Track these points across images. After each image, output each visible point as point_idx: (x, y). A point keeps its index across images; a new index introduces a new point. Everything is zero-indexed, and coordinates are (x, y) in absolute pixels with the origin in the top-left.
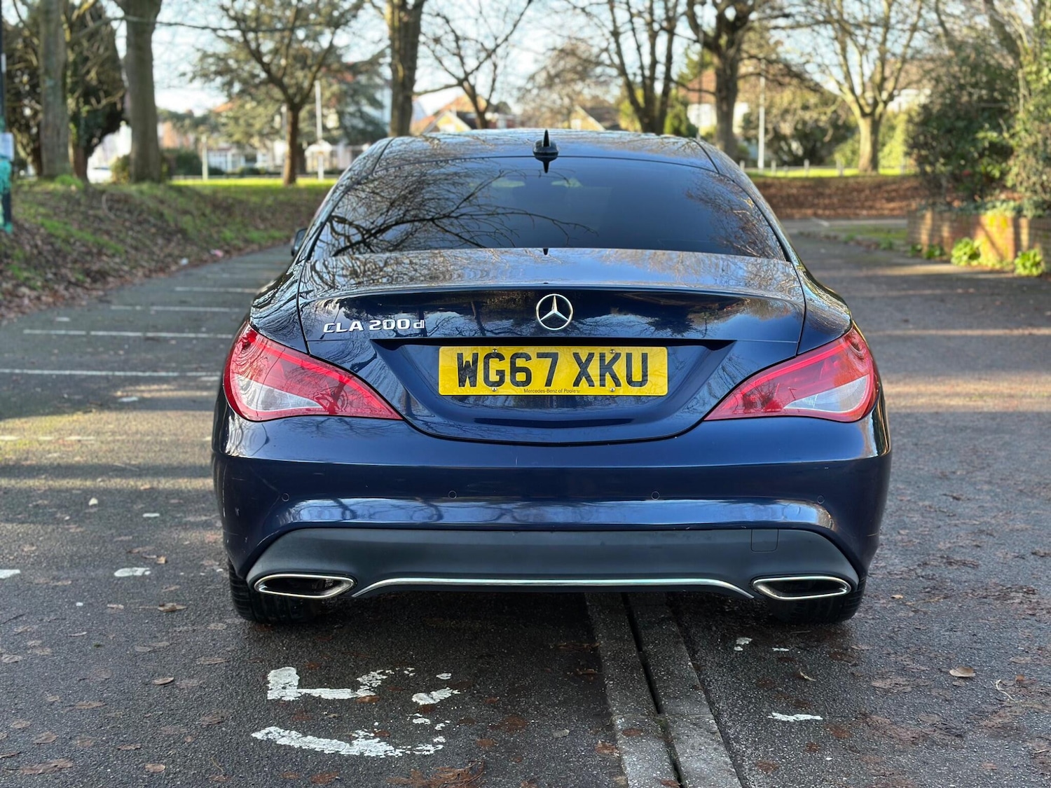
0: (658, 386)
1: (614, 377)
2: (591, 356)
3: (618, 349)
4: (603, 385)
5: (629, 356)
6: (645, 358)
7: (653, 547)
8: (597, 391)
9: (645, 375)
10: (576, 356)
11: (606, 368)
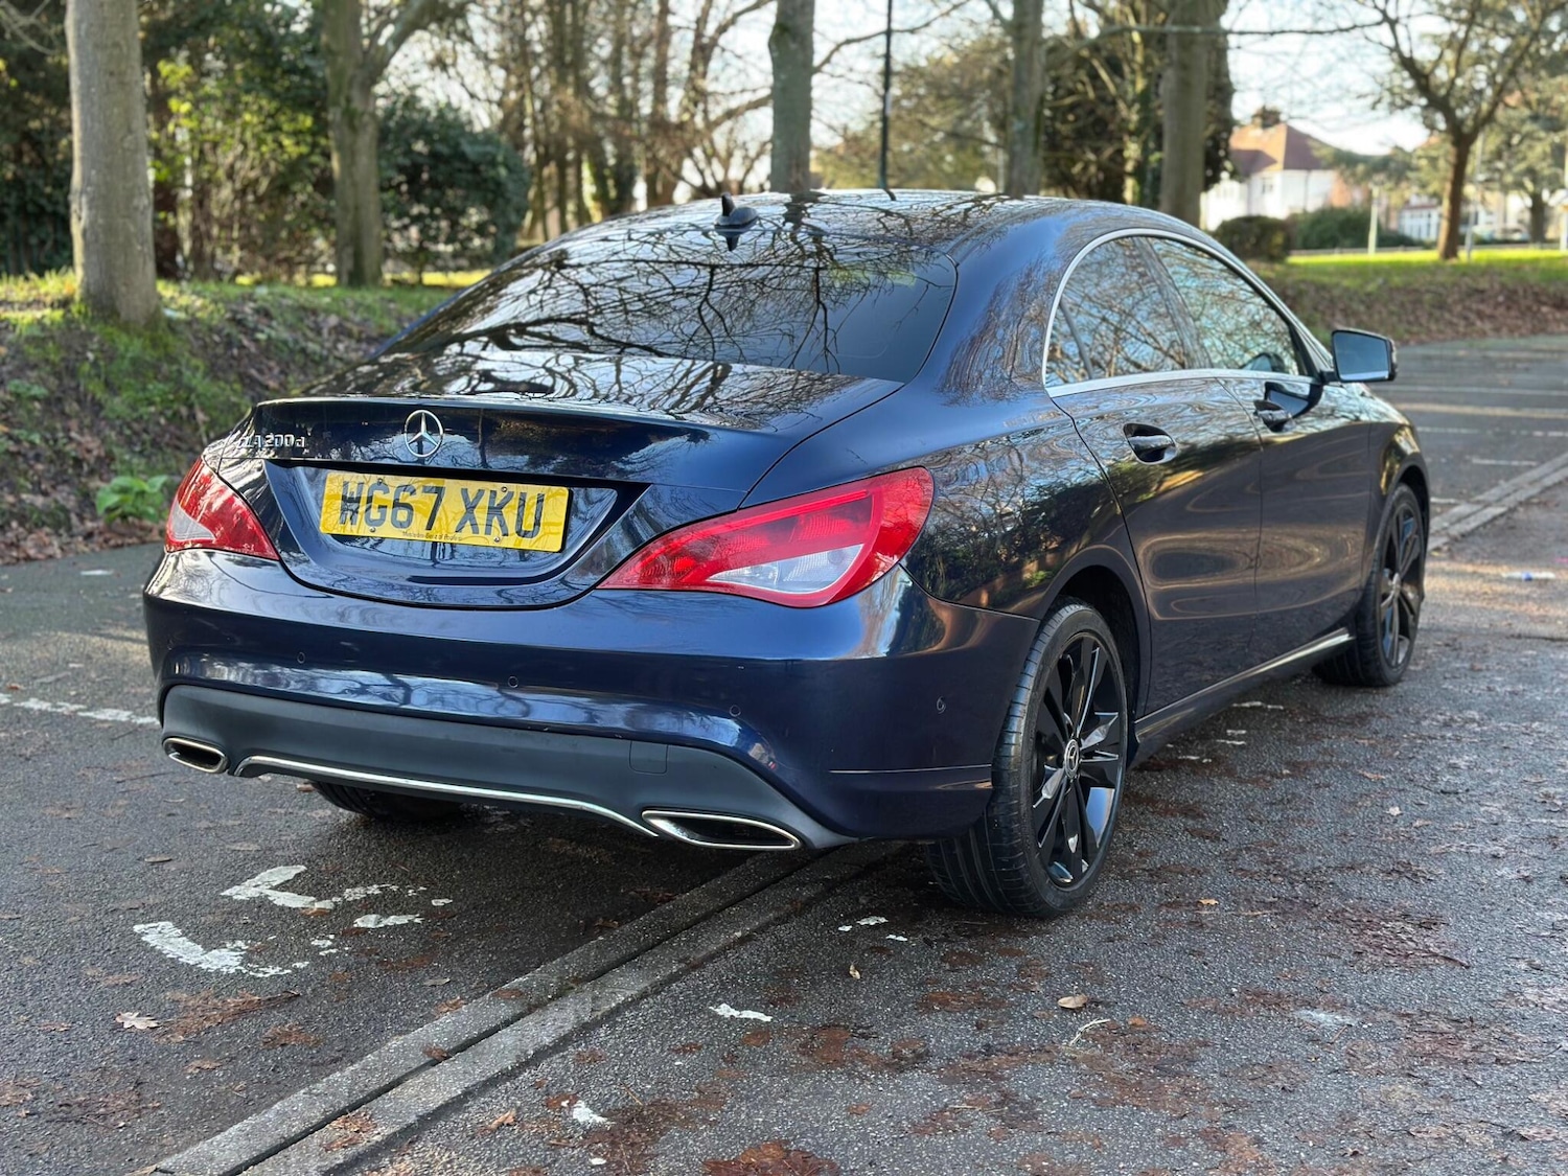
0: (549, 540)
1: (502, 524)
2: (481, 493)
3: (512, 487)
4: (488, 532)
5: (522, 499)
6: (540, 500)
7: (505, 749)
8: (481, 540)
9: (537, 523)
10: (465, 492)
11: (495, 510)
